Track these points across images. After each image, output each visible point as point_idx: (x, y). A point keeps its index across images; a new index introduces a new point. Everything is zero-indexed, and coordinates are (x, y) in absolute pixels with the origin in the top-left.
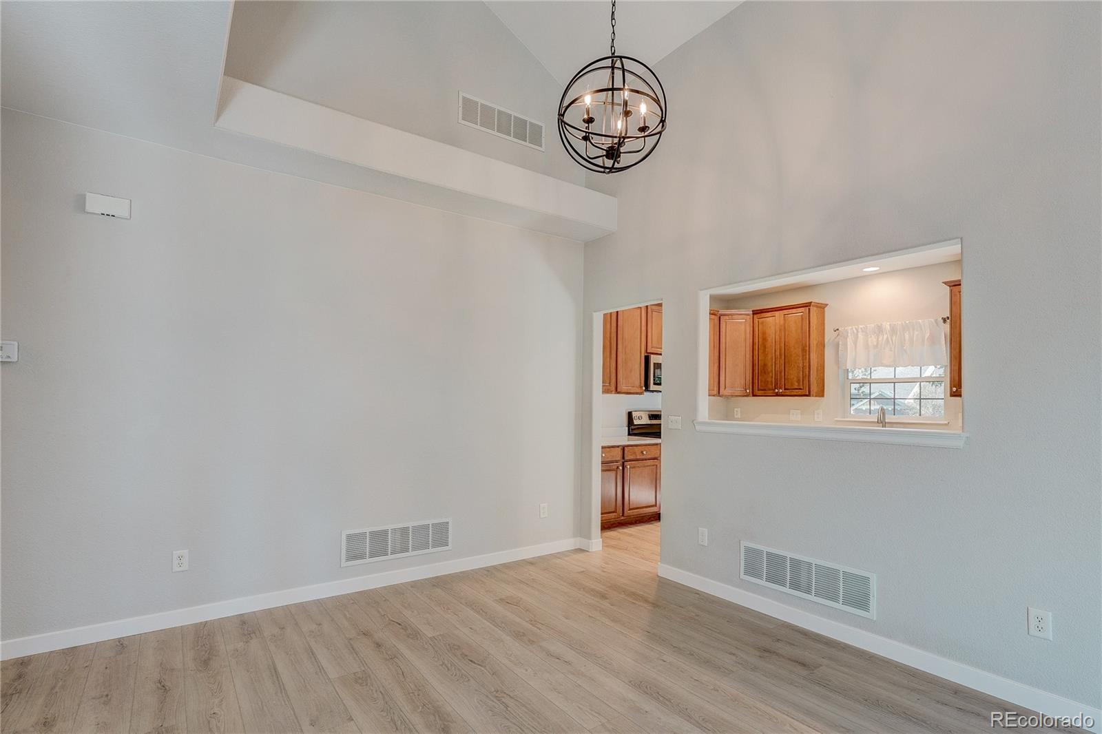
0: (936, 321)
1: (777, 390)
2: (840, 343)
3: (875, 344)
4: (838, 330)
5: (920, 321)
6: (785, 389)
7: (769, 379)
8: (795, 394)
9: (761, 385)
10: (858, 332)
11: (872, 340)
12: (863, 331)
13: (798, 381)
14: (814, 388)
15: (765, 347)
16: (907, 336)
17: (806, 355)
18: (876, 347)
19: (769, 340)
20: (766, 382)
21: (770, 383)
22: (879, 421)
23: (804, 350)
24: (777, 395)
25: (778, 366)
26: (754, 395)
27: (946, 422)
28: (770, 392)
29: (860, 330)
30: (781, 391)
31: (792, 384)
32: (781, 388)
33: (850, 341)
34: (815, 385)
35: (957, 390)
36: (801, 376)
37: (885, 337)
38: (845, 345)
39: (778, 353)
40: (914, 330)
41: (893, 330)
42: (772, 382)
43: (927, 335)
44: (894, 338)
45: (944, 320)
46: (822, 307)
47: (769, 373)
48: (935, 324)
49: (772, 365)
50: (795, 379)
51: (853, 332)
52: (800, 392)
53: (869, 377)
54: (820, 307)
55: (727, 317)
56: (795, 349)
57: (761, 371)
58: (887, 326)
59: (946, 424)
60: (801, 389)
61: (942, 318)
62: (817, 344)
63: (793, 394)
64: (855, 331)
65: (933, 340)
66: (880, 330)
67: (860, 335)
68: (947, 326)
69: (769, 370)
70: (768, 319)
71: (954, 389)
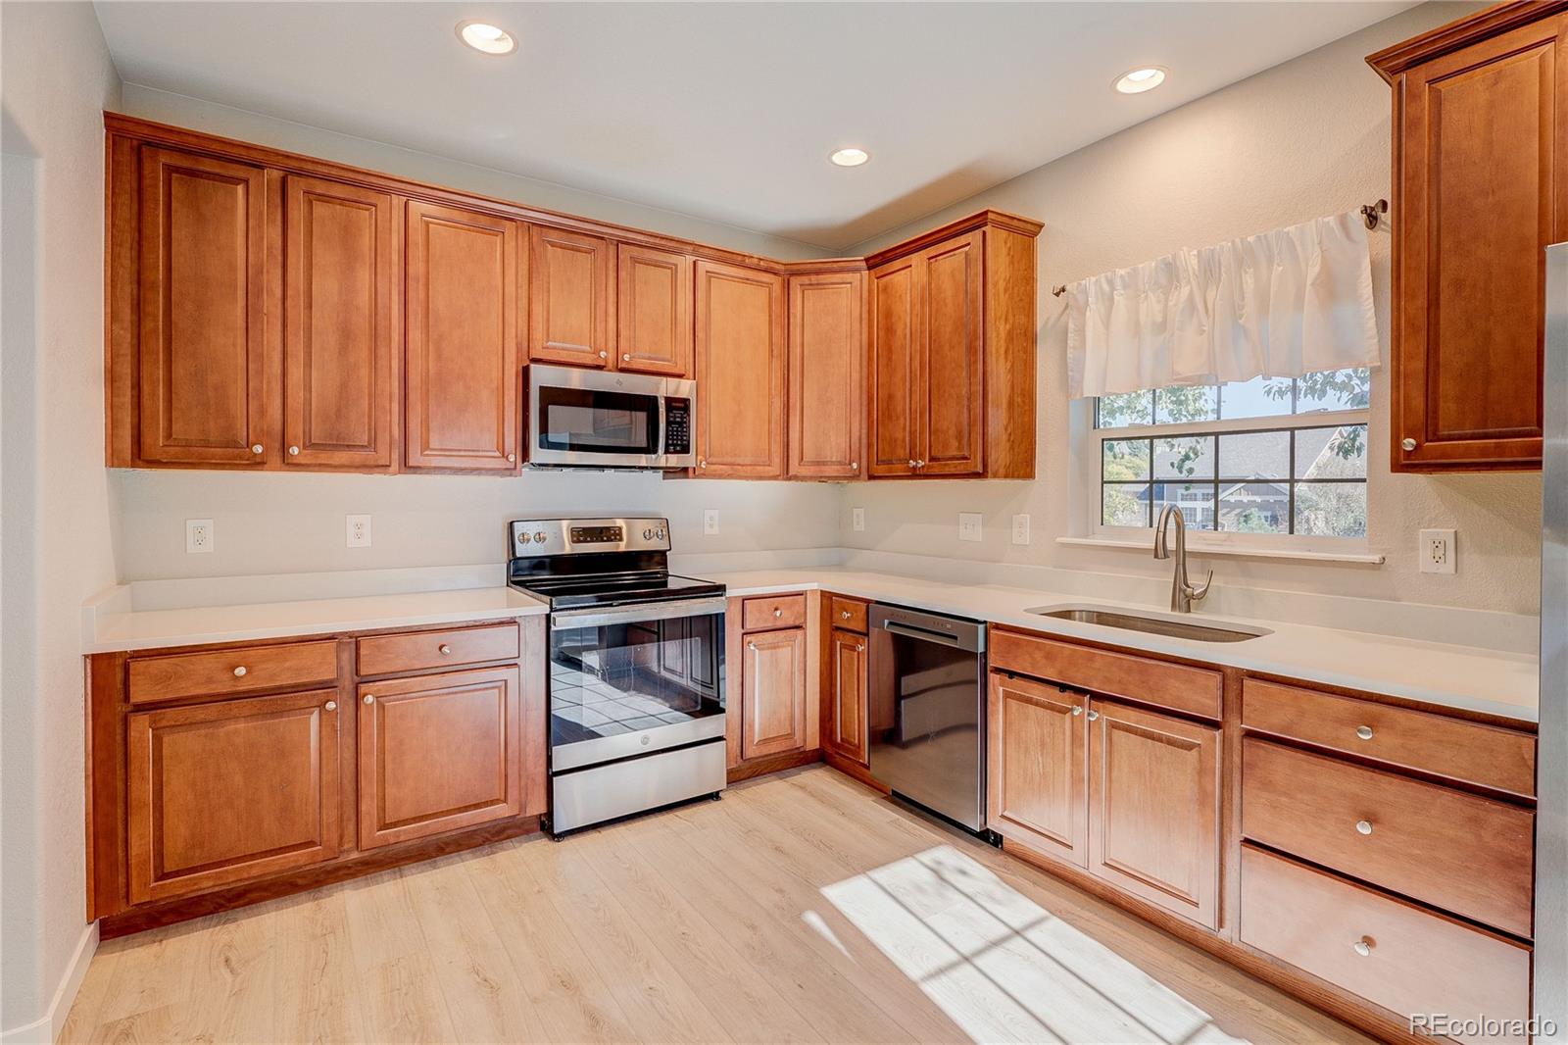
0: (1343, 222)
1: (912, 463)
2: (1071, 326)
3: (1159, 319)
4: (1063, 290)
5: (1291, 229)
6: (932, 459)
7: (899, 435)
8: (953, 471)
9: (884, 449)
10: (1113, 288)
11: (1151, 307)
12: (1125, 287)
13: (959, 436)
14: (999, 456)
15: (890, 350)
16: (1249, 281)
17: (975, 362)
18: (1162, 327)
19: (899, 332)
20: (893, 442)
21: (899, 442)
22: (1161, 552)
23: (971, 350)
24: (915, 475)
25: (917, 397)
26: (871, 477)
27: (1376, 558)
28: (898, 468)
29: (1118, 283)
30: (921, 463)
31: (946, 446)
32: (922, 457)
33: (1093, 318)
34: (1004, 445)
35: (1418, 447)
36: (966, 423)
37: (1185, 291)
38: (1081, 331)
39: (916, 363)
40: (1270, 261)
41: (1209, 270)
42: (904, 440)
43: (1314, 270)
44: (1211, 295)
45: (1372, 219)
46: (1027, 232)
47: (898, 418)
48: (1338, 232)
49: (905, 398)
50: (952, 431)
51: (1101, 288)
52: (960, 467)
53: (1149, 419)
54: (1023, 233)
55: (805, 280)
56: (952, 347)
57: (883, 414)
58: (1190, 260)
59: (1373, 566)
60: (966, 458)
61: (1365, 210)
62: (1010, 333)
63: (947, 471)
64: (1106, 287)
65: (1331, 288)
66: (1171, 271)
67: (1120, 299)
68: (1383, 240)
69: (899, 409)
70: (896, 277)
71: (1409, 443)
